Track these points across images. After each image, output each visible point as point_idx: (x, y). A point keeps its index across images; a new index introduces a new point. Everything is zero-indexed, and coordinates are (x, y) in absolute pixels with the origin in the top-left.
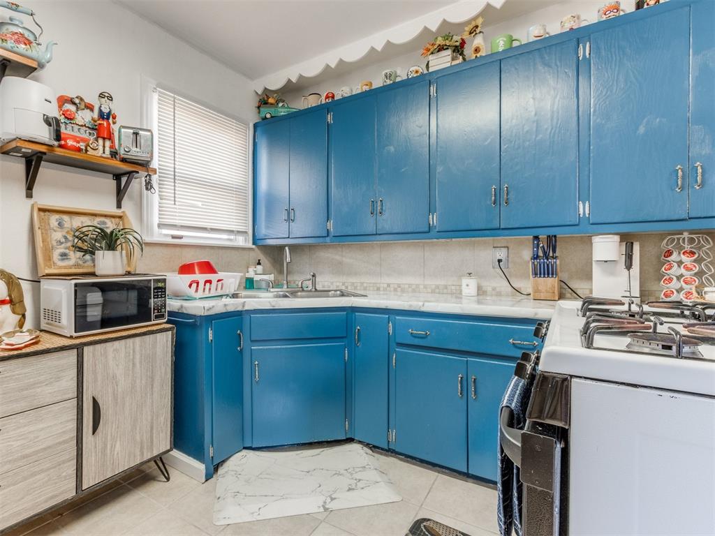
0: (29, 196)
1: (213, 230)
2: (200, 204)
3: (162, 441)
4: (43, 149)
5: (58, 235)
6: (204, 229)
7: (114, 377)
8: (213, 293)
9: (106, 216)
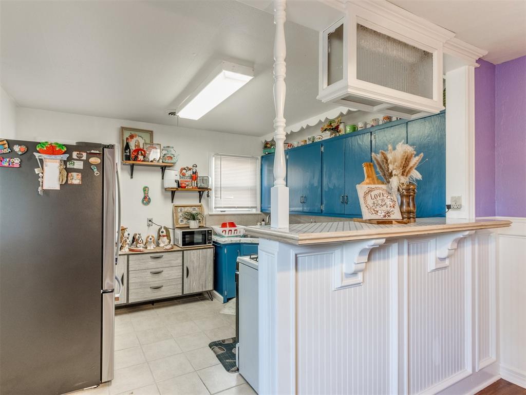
0: (172, 202)
1: (238, 207)
2: (232, 197)
3: (210, 287)
4: (175, 190)
5: (180, 214)
6: (234, 207)
7: (193, 261)
8: (233, 235)
9: (195, 206)
